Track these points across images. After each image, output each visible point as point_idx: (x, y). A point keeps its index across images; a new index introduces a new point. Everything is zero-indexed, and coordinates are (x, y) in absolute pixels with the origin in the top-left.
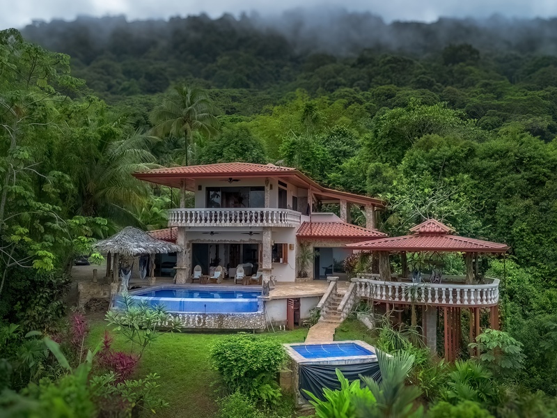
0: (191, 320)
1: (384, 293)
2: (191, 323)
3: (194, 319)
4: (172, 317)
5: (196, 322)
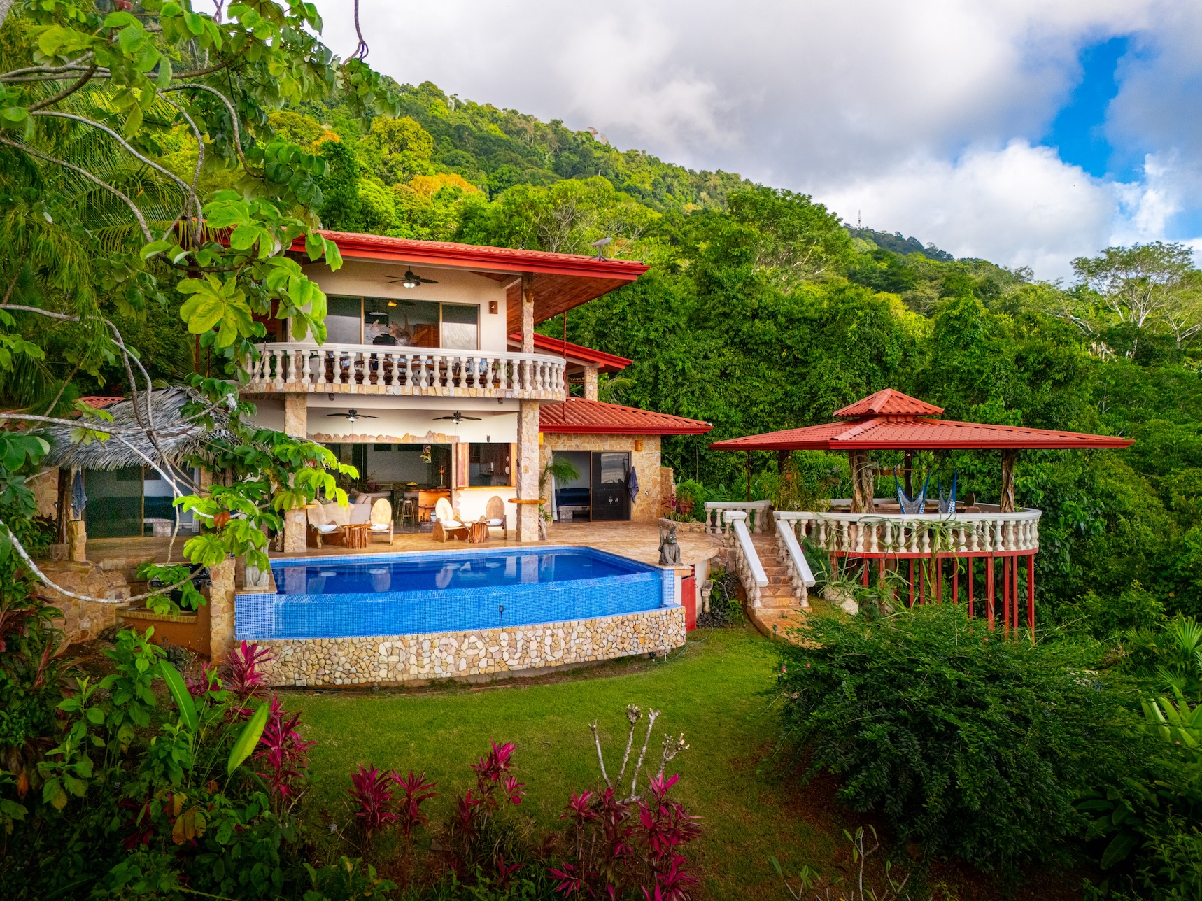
0: (533, 645)
1: (875, 539)
2: (534, 654)
3: (541, 644)
4: (480, 644)
5: (548, 650)
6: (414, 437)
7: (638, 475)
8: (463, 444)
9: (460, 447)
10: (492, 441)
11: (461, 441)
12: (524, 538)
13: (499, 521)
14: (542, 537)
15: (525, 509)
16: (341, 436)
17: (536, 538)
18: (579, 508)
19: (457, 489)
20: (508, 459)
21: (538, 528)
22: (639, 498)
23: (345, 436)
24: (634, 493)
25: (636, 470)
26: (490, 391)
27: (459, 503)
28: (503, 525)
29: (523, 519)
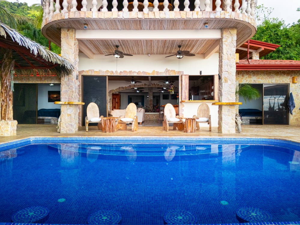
6: (158, 72)
7: (294, 98)
8: (185, 75)
9: (183, 77)
10: (203, 74)
11: (184, 74)
12: (224, 130)
13: (206, 119)
14: (238, 130)
15: (225, 109)
16: (119, 72)
17: (233, 131)
18: (254, 118)
19: (182, 101)
20: (213, 87)
21: (235, 124)
22: (295, 111)
23: (121, 72)
24: (292, 108)
25: (293, 95)
26: (197, 13)
27: (183, 110)
28: (209, 122)
29: (223, 116)
